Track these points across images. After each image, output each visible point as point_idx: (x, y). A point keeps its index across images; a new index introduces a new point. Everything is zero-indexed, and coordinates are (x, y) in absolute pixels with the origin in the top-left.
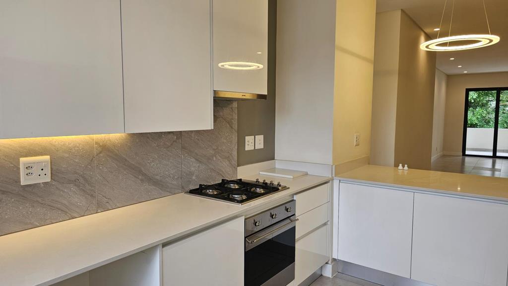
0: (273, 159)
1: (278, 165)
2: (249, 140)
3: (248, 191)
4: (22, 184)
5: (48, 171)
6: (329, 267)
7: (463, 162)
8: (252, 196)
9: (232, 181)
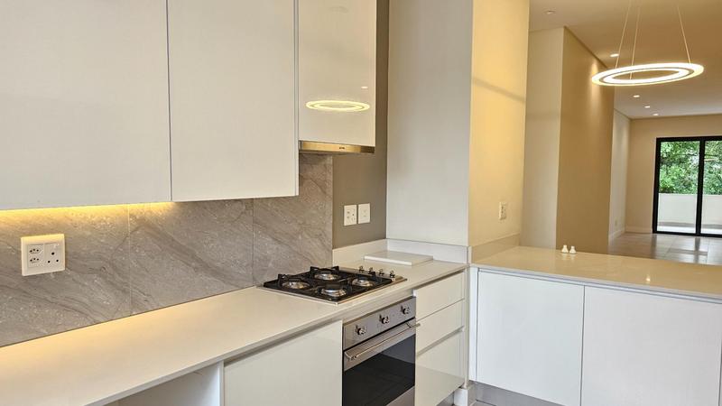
0: (385, 238)
1: (391, 246)
2: (349, 210)
3: (349, 283)
4: (24, 274)
5: (62, 256)
6: (464, 394)
7: (654, 242)
8: (354, 291)
9: (325, 270)
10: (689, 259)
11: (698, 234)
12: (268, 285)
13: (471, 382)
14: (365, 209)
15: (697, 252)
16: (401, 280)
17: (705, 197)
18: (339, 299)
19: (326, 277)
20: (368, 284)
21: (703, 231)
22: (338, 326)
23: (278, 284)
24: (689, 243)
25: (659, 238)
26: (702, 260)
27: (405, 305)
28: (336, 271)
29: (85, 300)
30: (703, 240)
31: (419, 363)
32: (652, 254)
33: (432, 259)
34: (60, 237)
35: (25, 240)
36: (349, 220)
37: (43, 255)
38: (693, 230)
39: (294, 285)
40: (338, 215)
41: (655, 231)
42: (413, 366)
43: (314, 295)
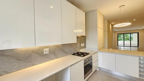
0: (86, 48)
2: (82, 44)
3: (83, 54)
4: (44, 54)
5: (48, 51)
6: (98, 69)
7: (118, 47)
8: (84, 56)
9: (79, 52)
10: (123, 49)
11: (124, 46)
12: (73, 54)
13: (99, 67)
14: (84, 44)
15: (124, 48)
16: (90, 54)
17: (125, 41)
18: (83, 57)
19: (80, 53)
20: (86, 54)
21: (125, 46)
22: (83, 60)
23: (74, 54)
24: (123, 47)
25: (119, 47)
26: (125, 49)
27: (91, 57)
28: (81, 52)
29: (51, 57)
30: (125, 47)
31: (93, 65)
32: (118, 49)
33: (93, 51)
34: (48, 49)
35: (44, 49)
36: (82, 46)
37: (46, 51)
38: (123, 46)
39: (76, 54)
40: (80, 45)
41: (118, 46)
42: (92, 65)
43: (79, 56)
